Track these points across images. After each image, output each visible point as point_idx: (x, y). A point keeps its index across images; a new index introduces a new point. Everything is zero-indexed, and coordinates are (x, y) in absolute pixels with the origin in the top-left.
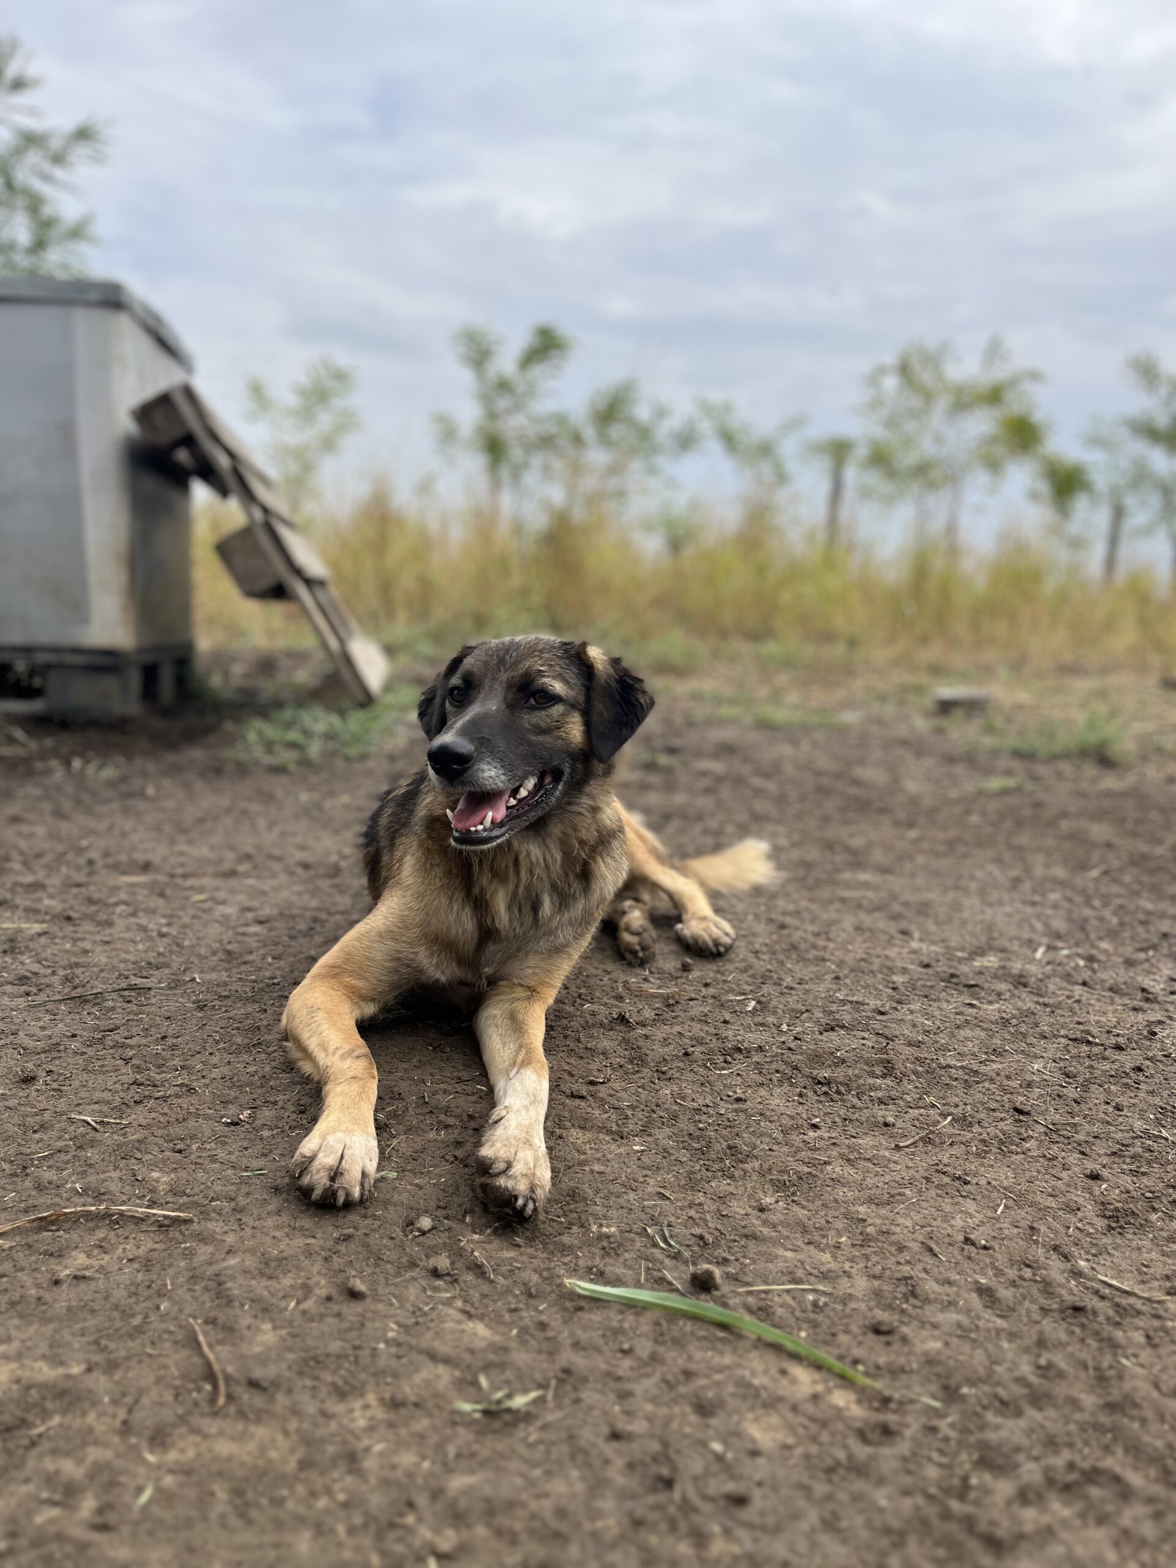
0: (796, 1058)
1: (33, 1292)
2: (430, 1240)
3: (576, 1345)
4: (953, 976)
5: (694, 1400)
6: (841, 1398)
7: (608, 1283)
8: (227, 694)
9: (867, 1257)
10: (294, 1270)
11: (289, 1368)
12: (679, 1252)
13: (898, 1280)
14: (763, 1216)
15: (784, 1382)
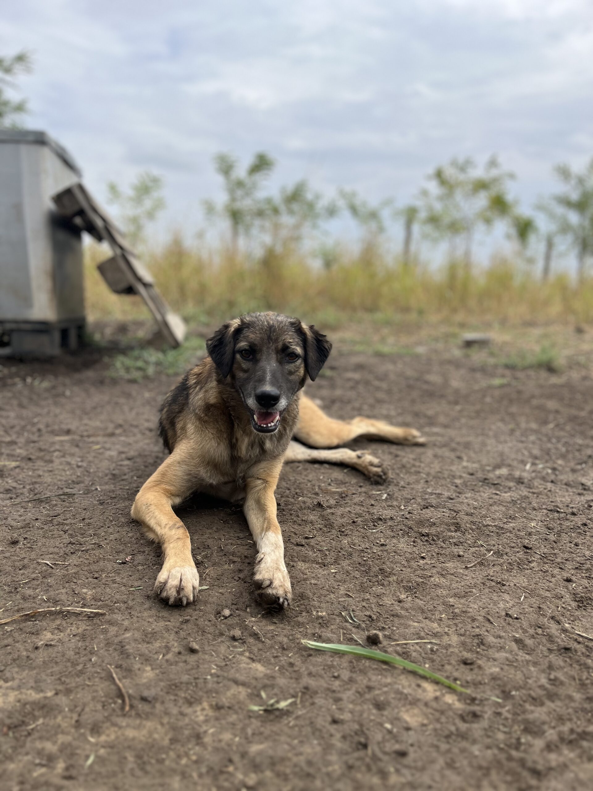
0: (410, 523)
1: (25, 653)
2: (230, 621)
3: (310, 674)
4: (486, 479)
5: (374, 702)
6: (449, 699)
7: (323, 642)
8: (104, 344)
9: (456, 625)
10: (160, 639)
11: (162, 690)
12: (359, 624)
13: (473, 636)
14: (401, 605)
15: (420, 691)
